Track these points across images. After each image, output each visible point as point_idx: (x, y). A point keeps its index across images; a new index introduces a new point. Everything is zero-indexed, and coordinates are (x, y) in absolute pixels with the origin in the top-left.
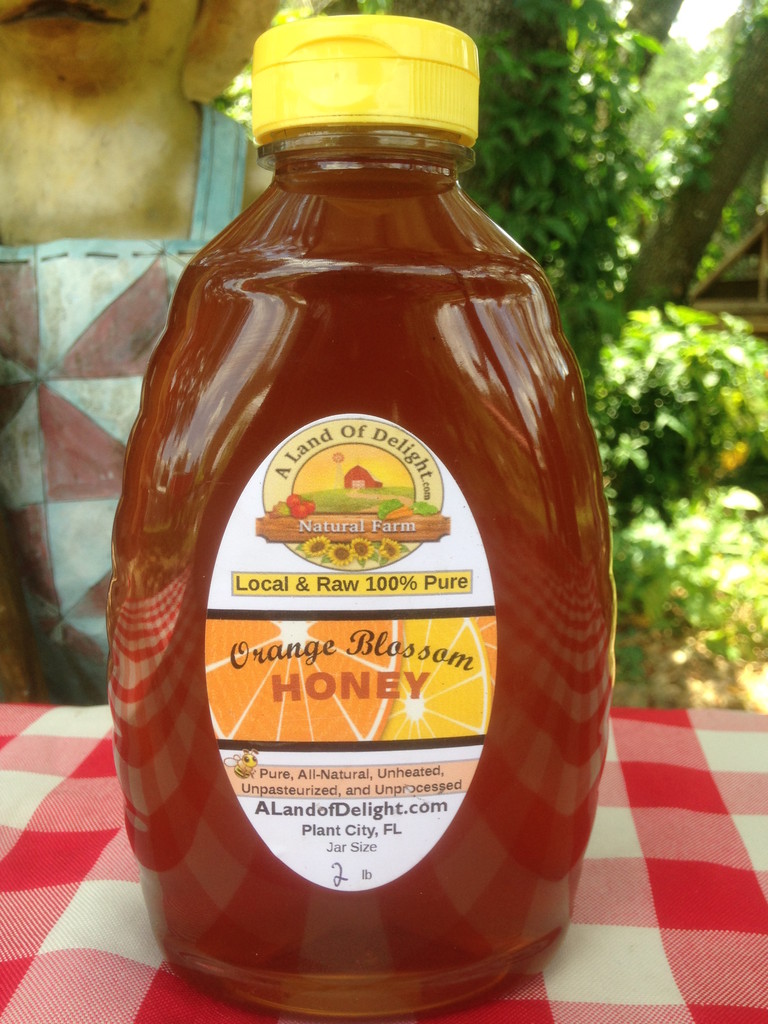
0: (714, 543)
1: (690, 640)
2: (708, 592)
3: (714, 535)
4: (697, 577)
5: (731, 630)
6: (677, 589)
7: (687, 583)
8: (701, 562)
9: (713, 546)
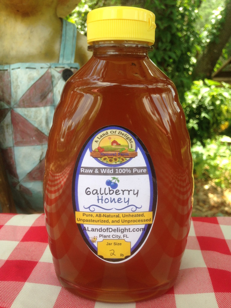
0: (218, 152)
1: (210, 182)
2: (216, 168)
3: (218, 150)
4: (213, 163)
5: (222, 179)
6: (206, 167)
7: (209, 165)
8: (214, 158)
9: (217, 153)
